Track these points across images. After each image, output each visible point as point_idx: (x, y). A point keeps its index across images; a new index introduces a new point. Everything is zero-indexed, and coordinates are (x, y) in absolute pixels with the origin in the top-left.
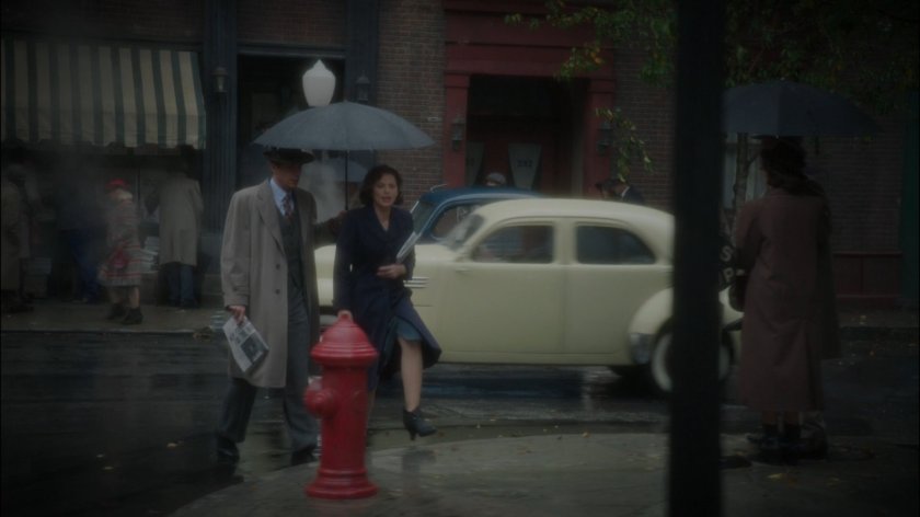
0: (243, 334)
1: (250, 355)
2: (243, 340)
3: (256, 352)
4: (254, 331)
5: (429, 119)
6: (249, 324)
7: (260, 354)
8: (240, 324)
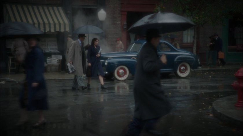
0: (71, 67)
1: (72, 70)
2: (71, 68)
3: (73, 70)
4: (73, 66)
5: (118, 23)
6: (72, 65)
7: (74, 70)
8: (71, 65)
